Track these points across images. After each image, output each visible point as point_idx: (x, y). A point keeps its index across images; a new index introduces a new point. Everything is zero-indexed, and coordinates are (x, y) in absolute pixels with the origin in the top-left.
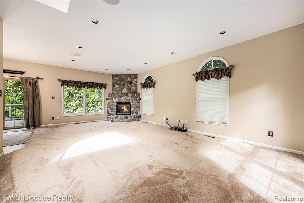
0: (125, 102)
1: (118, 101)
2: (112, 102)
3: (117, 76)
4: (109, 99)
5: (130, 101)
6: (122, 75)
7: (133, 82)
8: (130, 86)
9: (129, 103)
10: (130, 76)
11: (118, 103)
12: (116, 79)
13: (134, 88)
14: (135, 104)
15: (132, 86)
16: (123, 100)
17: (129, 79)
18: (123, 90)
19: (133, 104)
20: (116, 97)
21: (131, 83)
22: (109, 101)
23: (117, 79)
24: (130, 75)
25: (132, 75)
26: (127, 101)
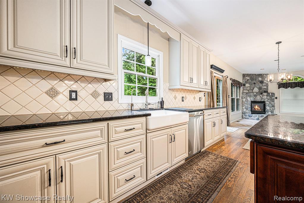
0: (259, 101)
1: (252, 100)
2: (247, 101)
3: (248, 75)
4: (243, 98)
5: (265, 100)
6: (253, 74)
7: (265, 81)
8: (261, 85)
9: (264, 102)
10: (260, 75)
11: (252, 102)
12: (246, 78)
13: (265, 87)
14: (270, 103)
15: (263, 85)
16: (258, 98)
17: (260, 79)
18: (254, 89)
19: (268, 103)
20: (250, 96)
21: (262, 82)
22: (244, 100)
23: (248, 78)
24: (262, 74)
25: (263, 74)
26: (263, 100)
